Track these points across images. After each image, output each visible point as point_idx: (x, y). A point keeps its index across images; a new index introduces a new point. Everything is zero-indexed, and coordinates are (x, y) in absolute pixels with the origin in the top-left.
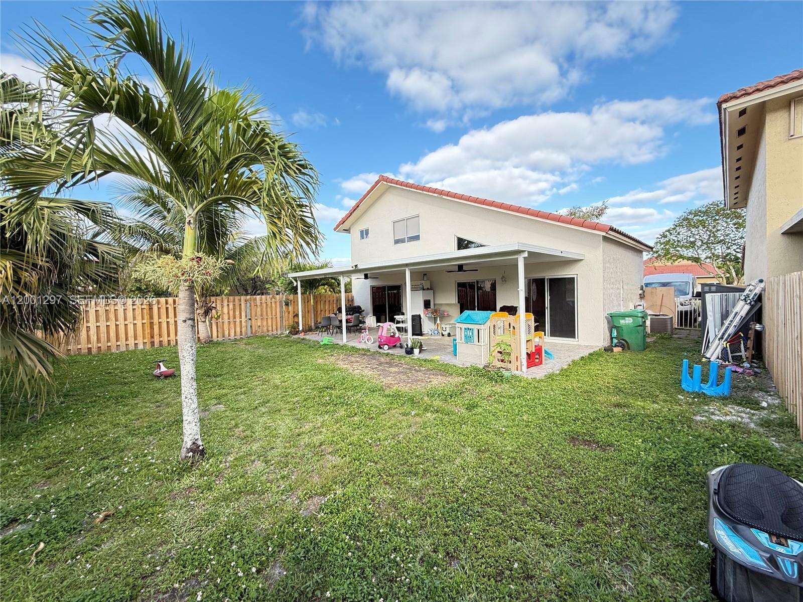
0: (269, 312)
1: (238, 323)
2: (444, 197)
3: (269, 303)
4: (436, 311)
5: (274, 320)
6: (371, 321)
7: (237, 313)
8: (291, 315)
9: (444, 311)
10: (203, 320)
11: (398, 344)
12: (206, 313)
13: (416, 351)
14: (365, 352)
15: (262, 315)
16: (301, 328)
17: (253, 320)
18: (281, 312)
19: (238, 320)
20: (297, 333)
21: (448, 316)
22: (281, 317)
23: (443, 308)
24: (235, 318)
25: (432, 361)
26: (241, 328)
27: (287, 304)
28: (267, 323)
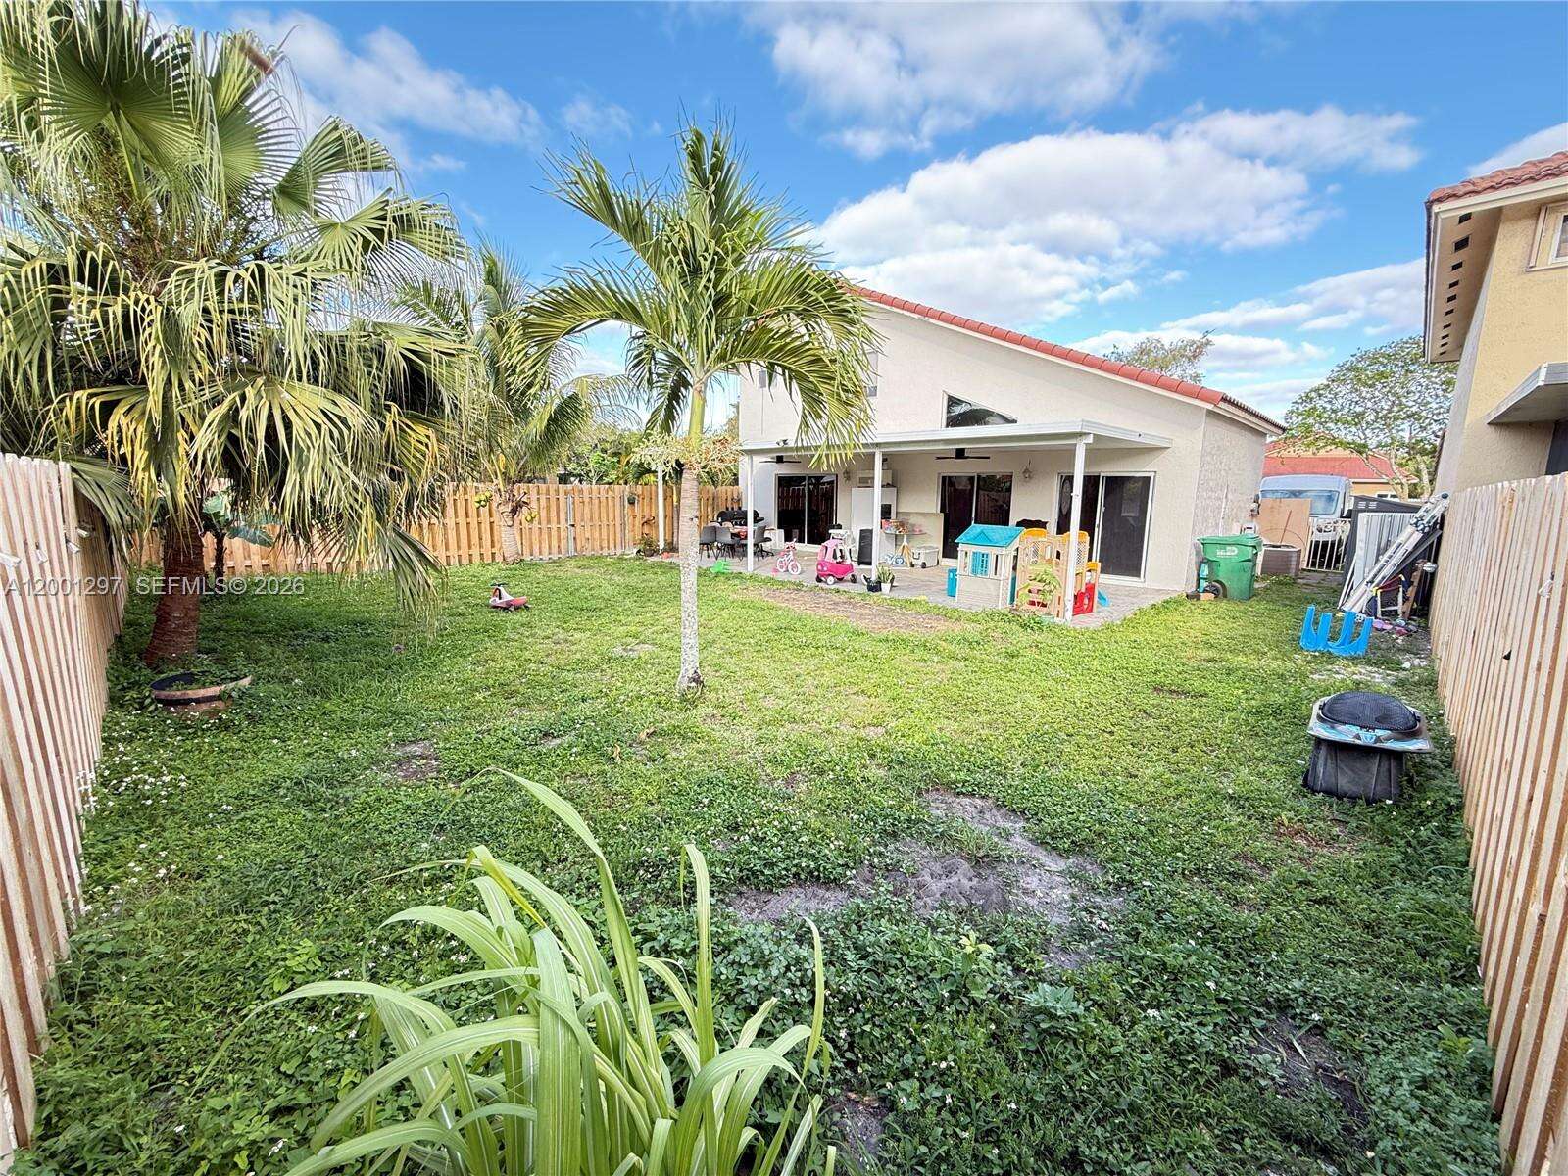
0: (603, 515)
1: (554, 533)
2: (931, 321)
3: (603, 499)
4: (902, 525)
5: (611, 528)
6: (777, 536)
7: (553, 514)
8: (638, 522)
9: (913, 526)
10: (510, 523)
11: (848, 577)
12: (514, 511)
13: (886, 587)
14: (798, 587)
15: (591, 519)
16: (662, 545)
17: (578, 527)
18: (623, 517)
19: (554, 526)
20: (654, 552)
21: (922, 533)
22: (624, 525)
23: (913, 520)
24: (549, 522)
25: (915, 602)
26: (559, 541)
27: (632, 502)
28: (600, 534)
